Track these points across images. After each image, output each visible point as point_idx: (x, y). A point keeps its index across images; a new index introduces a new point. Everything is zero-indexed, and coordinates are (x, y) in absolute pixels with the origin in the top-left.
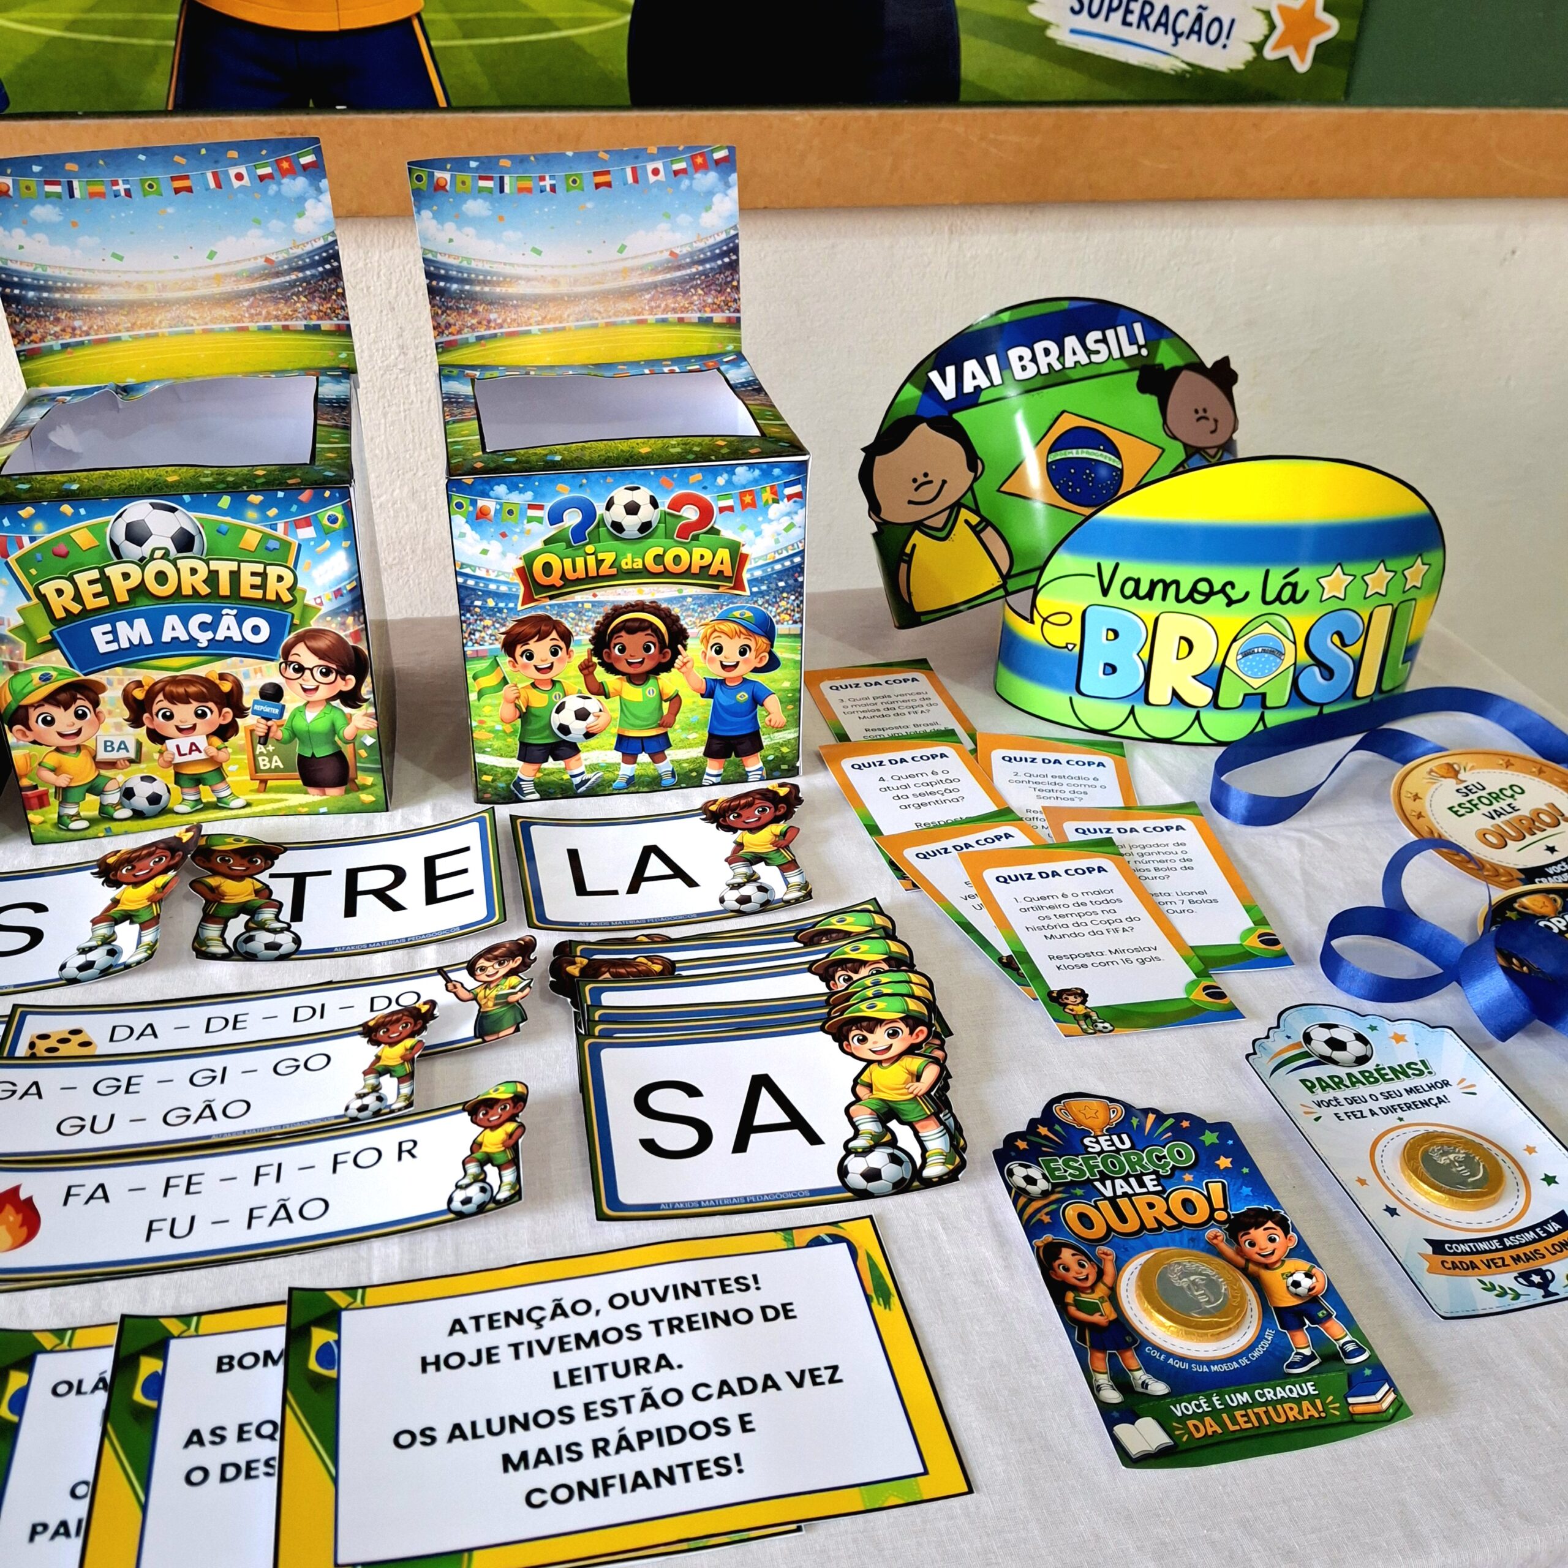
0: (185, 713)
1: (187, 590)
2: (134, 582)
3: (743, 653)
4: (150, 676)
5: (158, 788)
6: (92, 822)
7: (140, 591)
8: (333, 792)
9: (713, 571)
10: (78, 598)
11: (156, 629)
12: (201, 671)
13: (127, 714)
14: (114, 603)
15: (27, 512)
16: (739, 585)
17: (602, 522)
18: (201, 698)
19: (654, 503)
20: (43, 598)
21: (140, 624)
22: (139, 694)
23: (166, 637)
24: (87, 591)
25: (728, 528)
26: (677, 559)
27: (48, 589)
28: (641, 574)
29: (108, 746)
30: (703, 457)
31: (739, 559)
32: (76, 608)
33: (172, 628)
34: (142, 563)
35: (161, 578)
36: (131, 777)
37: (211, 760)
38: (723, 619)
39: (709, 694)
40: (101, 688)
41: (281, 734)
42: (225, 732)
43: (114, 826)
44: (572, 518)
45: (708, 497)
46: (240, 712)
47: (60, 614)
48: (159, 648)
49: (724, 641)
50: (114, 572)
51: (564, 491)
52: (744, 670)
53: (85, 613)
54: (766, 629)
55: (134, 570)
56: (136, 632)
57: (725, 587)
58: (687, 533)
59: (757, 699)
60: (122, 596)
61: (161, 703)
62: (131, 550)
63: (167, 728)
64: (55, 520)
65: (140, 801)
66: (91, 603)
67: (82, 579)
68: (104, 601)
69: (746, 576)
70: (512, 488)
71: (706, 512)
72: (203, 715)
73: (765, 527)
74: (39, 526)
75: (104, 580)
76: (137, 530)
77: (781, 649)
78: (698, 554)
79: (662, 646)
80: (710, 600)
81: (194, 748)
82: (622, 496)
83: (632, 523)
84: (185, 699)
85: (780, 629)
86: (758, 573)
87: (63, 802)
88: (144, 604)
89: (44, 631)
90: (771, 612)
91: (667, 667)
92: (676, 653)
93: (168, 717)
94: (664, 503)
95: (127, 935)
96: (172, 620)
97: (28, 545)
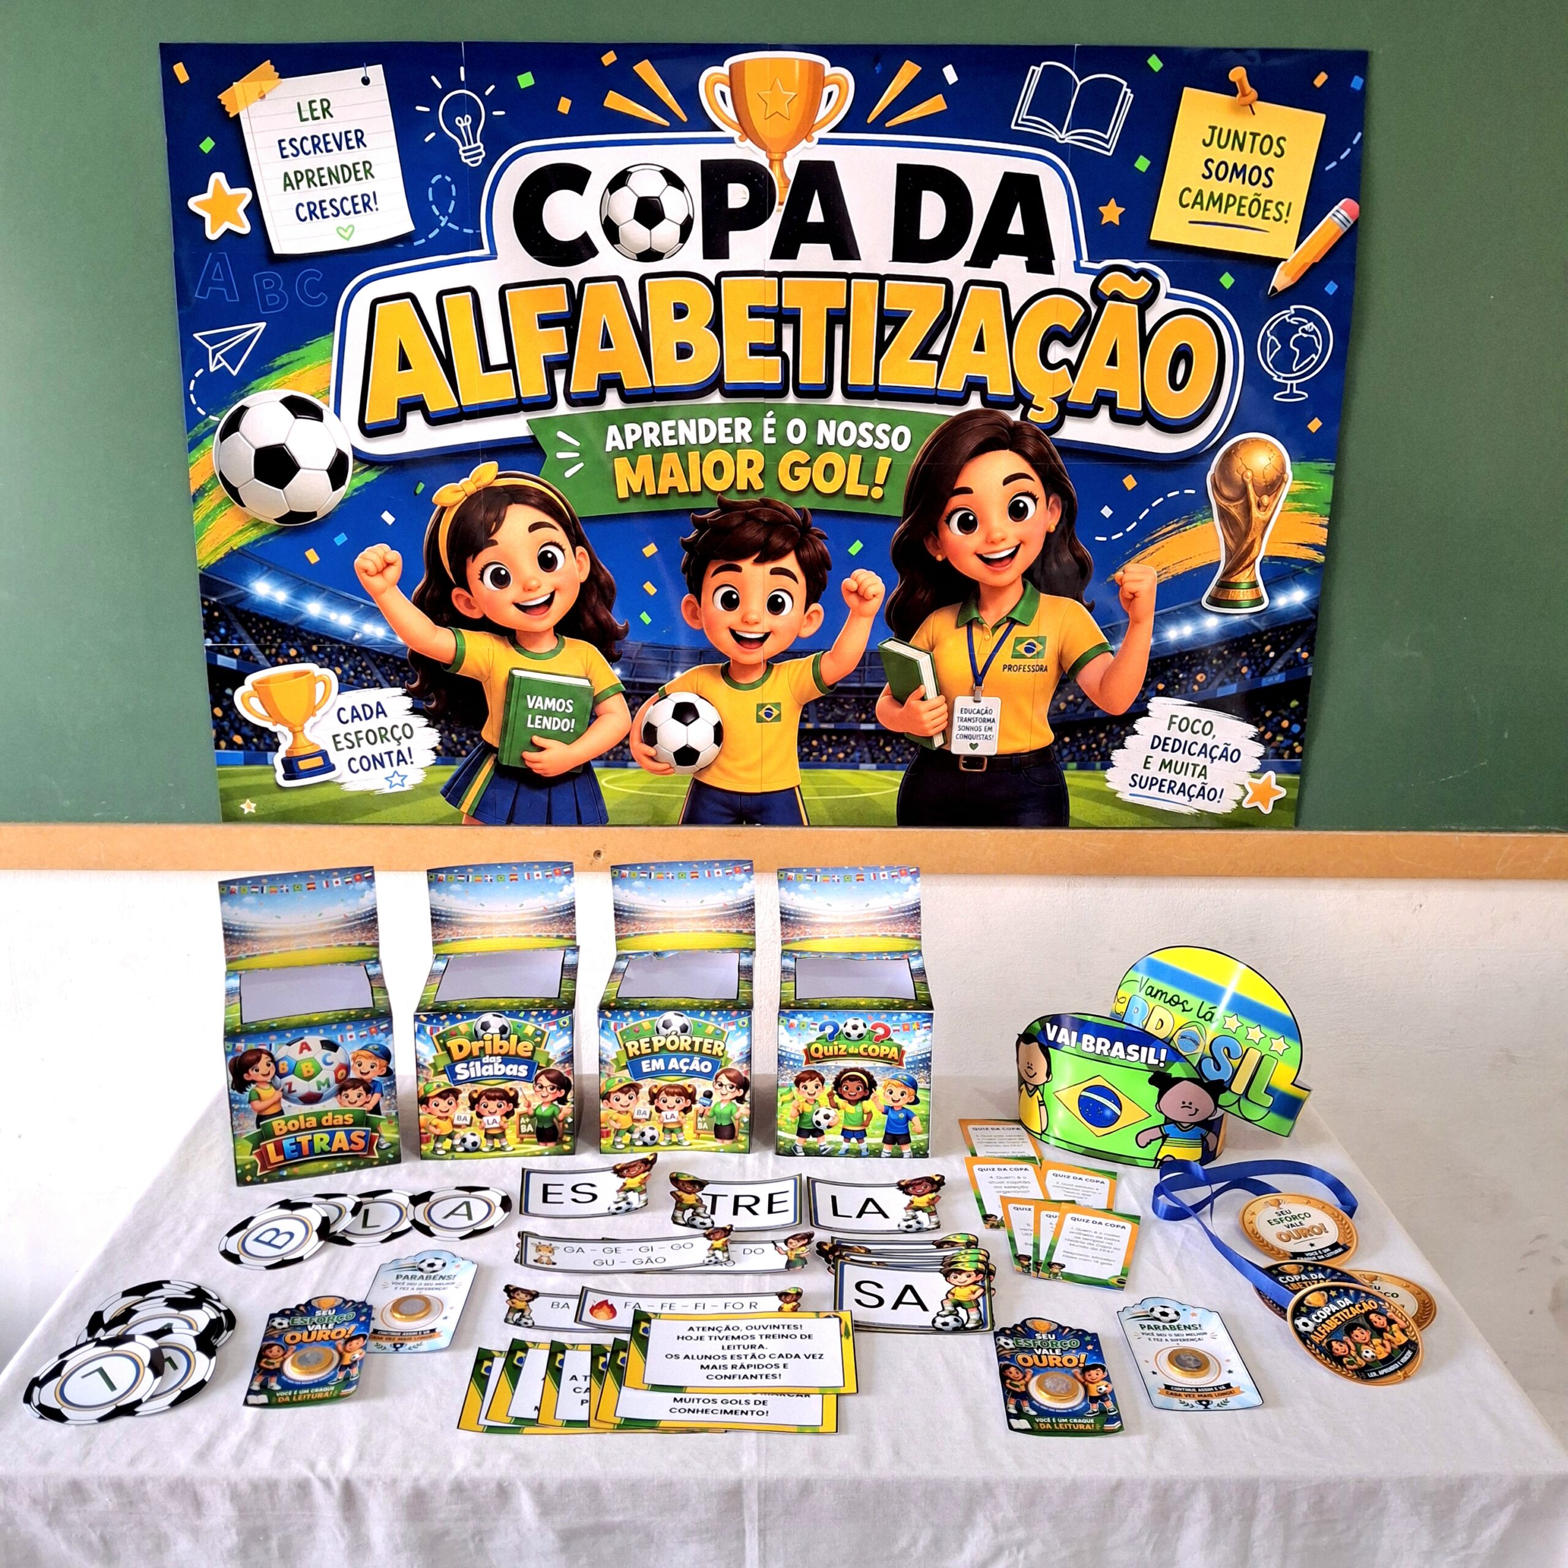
0: (671, 1100)
1: (682, 1049)
2: (662, 1044)
3: (902, 1095)
4: (661, 1083)
5: (654, 1133)
6: (626, 1145)
7: (664, 1047)
8: (727, 1142)
9: (890, 1057)
10: (639, 1049)
11: (667, 1064)
12: (680, 1083)
13: (649, 1099)
14: (653, 1052)
15: (627, 1014)
16: (901, 1064)
17: (842, 1032)
18: (679, 1094)
19: (865, 1026)
20: (626, 1048)
21: (661, 1061)
22: (655, 1091)
23: (670, 1068)
24: (643, 1046)
25: (897, 1038)
26: (874, 1050)
27: (628, 1045)
28: (859, 1055)
29: (639, 1112)
30: (887, 1008)
31: (901, 1053)
32: (638, 1053)
33: (673, 1064)
34: (666, 1036)
35: (673, 1043)
36: (644, 1127)
37: (678, 1122)
38: (894, 1078)
39: (886, 1113)
40: (640, 1086)
41: (709, 1113)
42: (686, 1110)
43: (635, 1148)
44: (829, 1030)
45: (889, 1025)
46: (694, 1102)
47: (631, 1055)
48: (667, 1072)
49: (894, 1089)
50: (655, 1039)
51: (826, 1018)
52: (902, 1103)
53: (641, 1055)
54: (914, 1085)
55: (663, 1039)
56: (658, 1064)
57: (895, 1064)
58: (879, 1039)
59: (908, 1118)
60: (656, 1049)
61: (663, 1095)
62: (663, 1031)
63: (663, 1106)
64: (637, 1017)
65: (647, 1139)
66: (644, 1051)
67: (642, 1041)
68: (649, 1051)
69: (904, 1060)
70: (805, 1015)
71: (887, 1031)
72: (678, 1102)
73: (914, 1040)
74: (631, 1019)
75: (651, 1042)
76: (667, 1024)
77: (920, 1095)
78: (884, 1049)
79: (865, 1088)
80: (888, 1069)
81: (673, 1116)
82: (851, 1022)
83: (854, 1034)
84: (672, 1094)
85: (920, 1085)
86: (910, 1060)
87: (617, 1135)
88: (665, 1053)
89: (624, 1061)
90: (916, 1077)
91: (867, 1098)
92: (871, 1092)
93: (665, 1102)
94: (869, 1027)
95: (633, 1197)
96: (674, 1061)
97: (625, 1027)
